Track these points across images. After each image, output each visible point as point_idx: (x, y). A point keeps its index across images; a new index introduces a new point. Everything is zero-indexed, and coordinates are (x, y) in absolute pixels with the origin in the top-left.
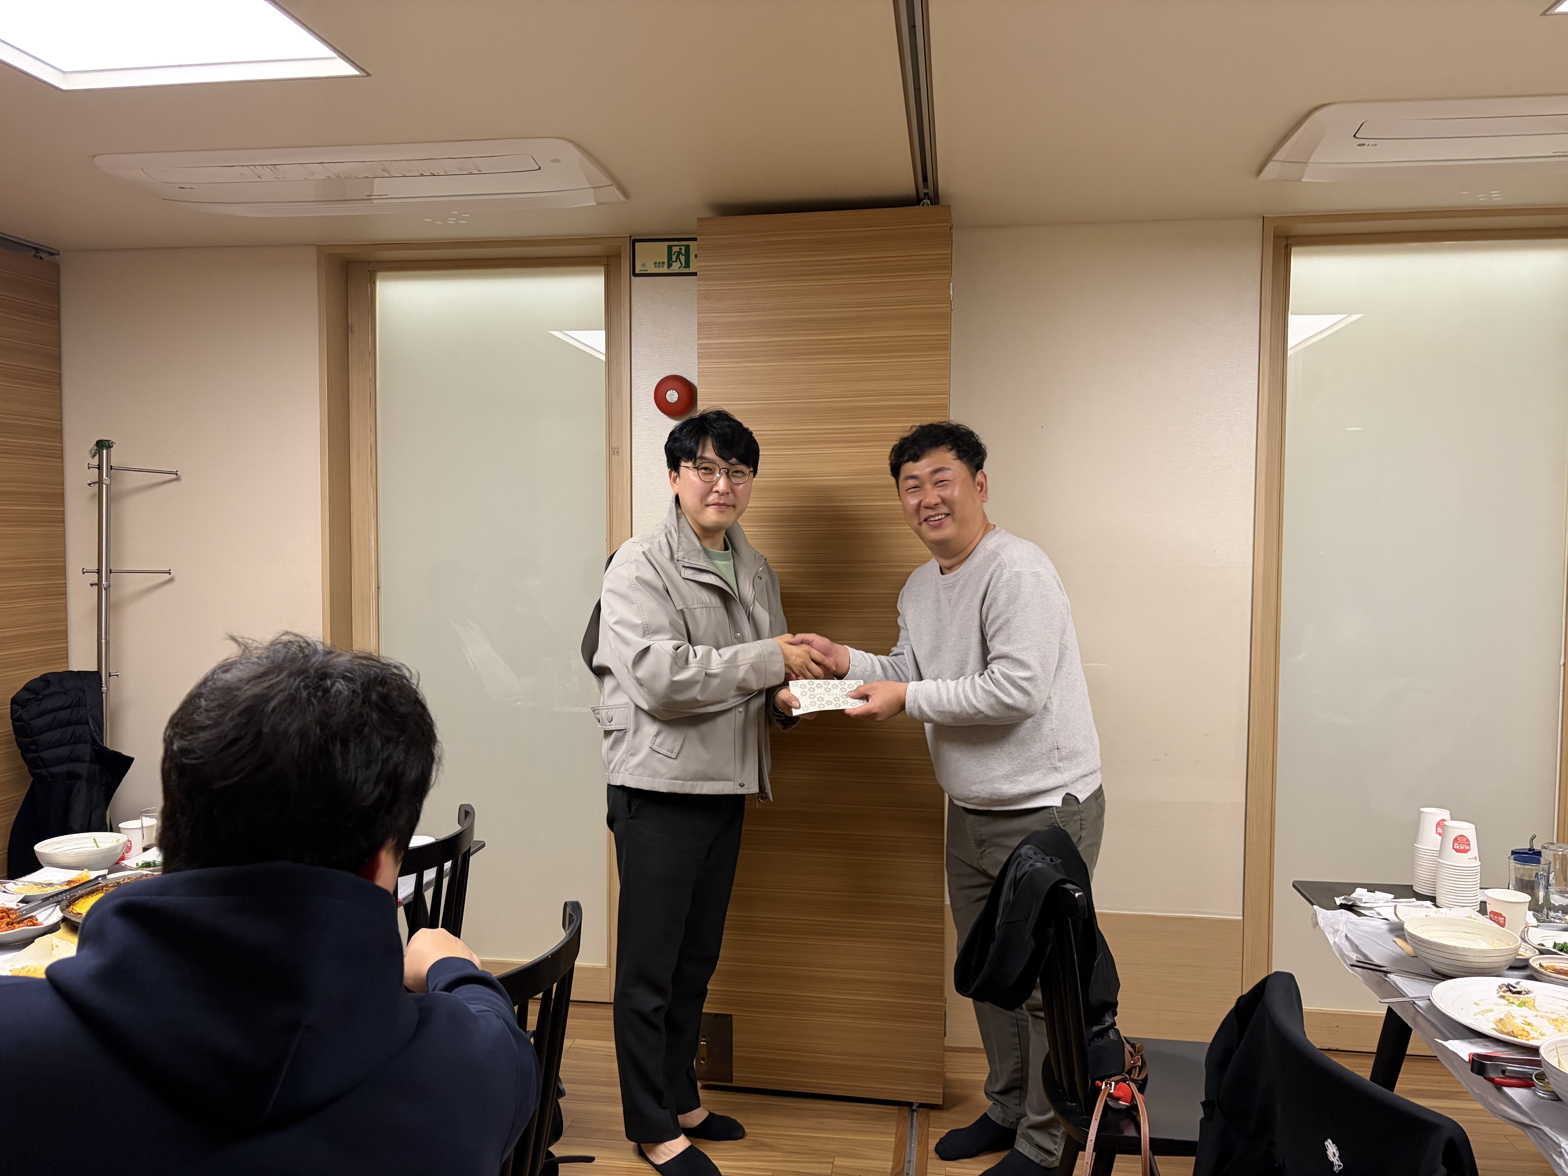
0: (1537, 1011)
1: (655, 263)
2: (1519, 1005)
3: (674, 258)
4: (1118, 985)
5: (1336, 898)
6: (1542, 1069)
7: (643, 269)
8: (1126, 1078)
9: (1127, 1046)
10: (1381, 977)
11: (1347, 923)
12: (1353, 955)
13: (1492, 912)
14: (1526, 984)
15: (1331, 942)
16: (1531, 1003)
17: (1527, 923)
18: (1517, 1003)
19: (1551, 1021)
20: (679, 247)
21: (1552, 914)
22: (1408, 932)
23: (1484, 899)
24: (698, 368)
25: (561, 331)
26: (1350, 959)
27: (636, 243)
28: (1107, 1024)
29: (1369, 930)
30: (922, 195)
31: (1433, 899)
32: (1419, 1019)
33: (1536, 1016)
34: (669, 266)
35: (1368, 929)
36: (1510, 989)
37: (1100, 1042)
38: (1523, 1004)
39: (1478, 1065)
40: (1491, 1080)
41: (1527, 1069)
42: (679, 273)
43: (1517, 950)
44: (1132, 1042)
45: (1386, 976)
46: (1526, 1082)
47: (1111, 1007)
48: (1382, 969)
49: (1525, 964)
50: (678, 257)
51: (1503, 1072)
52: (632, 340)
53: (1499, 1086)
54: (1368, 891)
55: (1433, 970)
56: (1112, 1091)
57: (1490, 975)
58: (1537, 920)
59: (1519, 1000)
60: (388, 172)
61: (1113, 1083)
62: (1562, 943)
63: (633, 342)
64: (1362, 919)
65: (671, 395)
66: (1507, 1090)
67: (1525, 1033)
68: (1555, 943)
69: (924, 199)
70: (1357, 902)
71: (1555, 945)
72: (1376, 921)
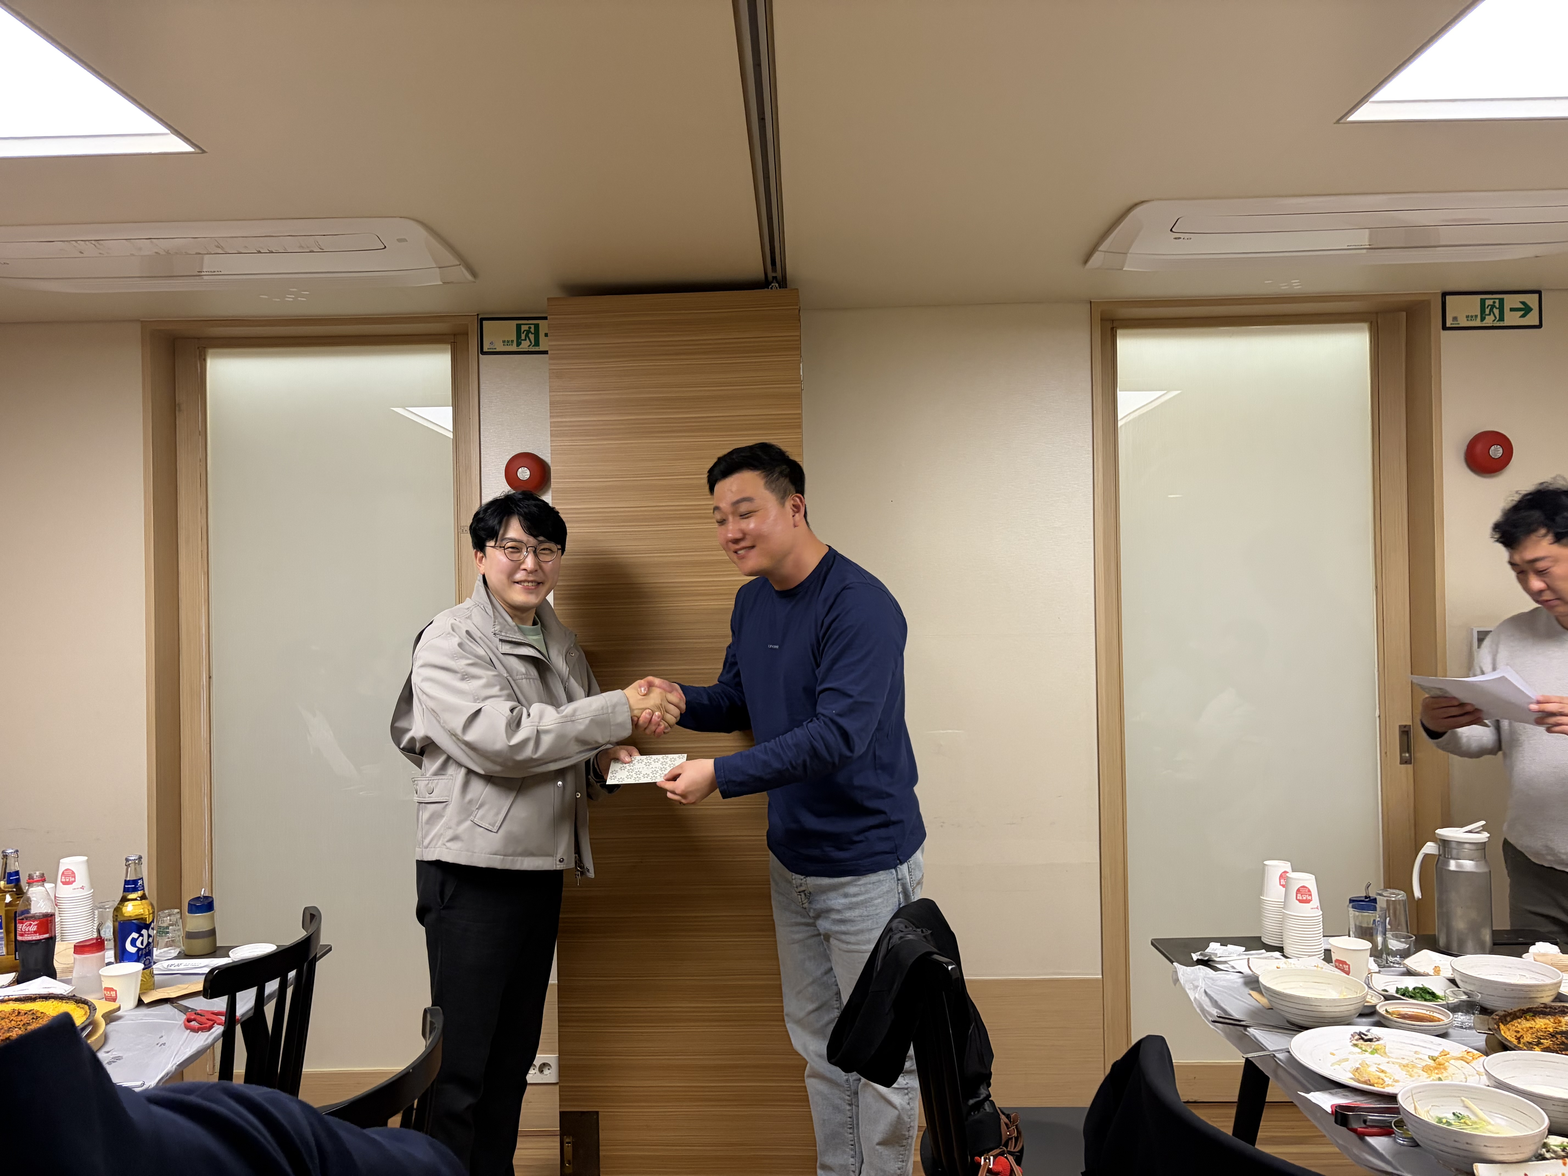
0: (1389, 1057)
1: (504, 342)
2: (1372, 1053)
3: (523, 337)
4: (991, 1055)
5: (1192, 954)
6: (1400, 1117)
7: (492, 347)
8: (1004, 1151)
9: (1003, 1117)
10: (1241, 1031)
11: (1206, 979)
12: (1213, 1010)
13: (1337, 961)
14: (1376, 1031)
15: (1192, 999)
16: (1382, 1050)
17: (1369, 970)
18: (1369, 1050)
19: (1402, 1067)
20: (528, 326)
22: (1263, 985)
23: (1328, 947)
24: (551, 446)
25: (404, 407)
26: (1211, 1015)
27: (484, 322)
28: (982, 1097)
29: (1226, 985)
30: (770, 278)
31: (1281, 950)
32: (1280, 1072)
33: (1388, 1062)
34: (518, 344)
35: (1225, 983)
36: (1361, 1036)
37: (976, 1116)
38: (1375, 1051)
39: (1341, 1116)
40: (1354, 1131)
41: (1386, 1117)
42: (528, 351)
43: (1365, 997)
44: (1007, 1112)
45: (1246, 1030)
46: (1386, 1131)
47: (986, 1078)
48: (1242, 1023)
49: (1373, 1010)
50: (527, 336)
51: (1365, 1122)
52: (481, 417)
53: (1361, 1136)
54: (1221, 945)
55: (1289, 1022)
56: (991, 1167)
57: (1343, 1023)
58: (1378, 965)
59: (1371, 1048)
60: (222, 248)
61: (992, 1158)
62: (1404, 988)
63: (481, 420)
64: (1218, 974)
65: (523, 472)
66: (1369, 1139)
67: (1381, 1081)
68: (1397, 988)
69: (772, 282)
70: (1213, 956)
71: (1398, 990)
72: (1232, 975)
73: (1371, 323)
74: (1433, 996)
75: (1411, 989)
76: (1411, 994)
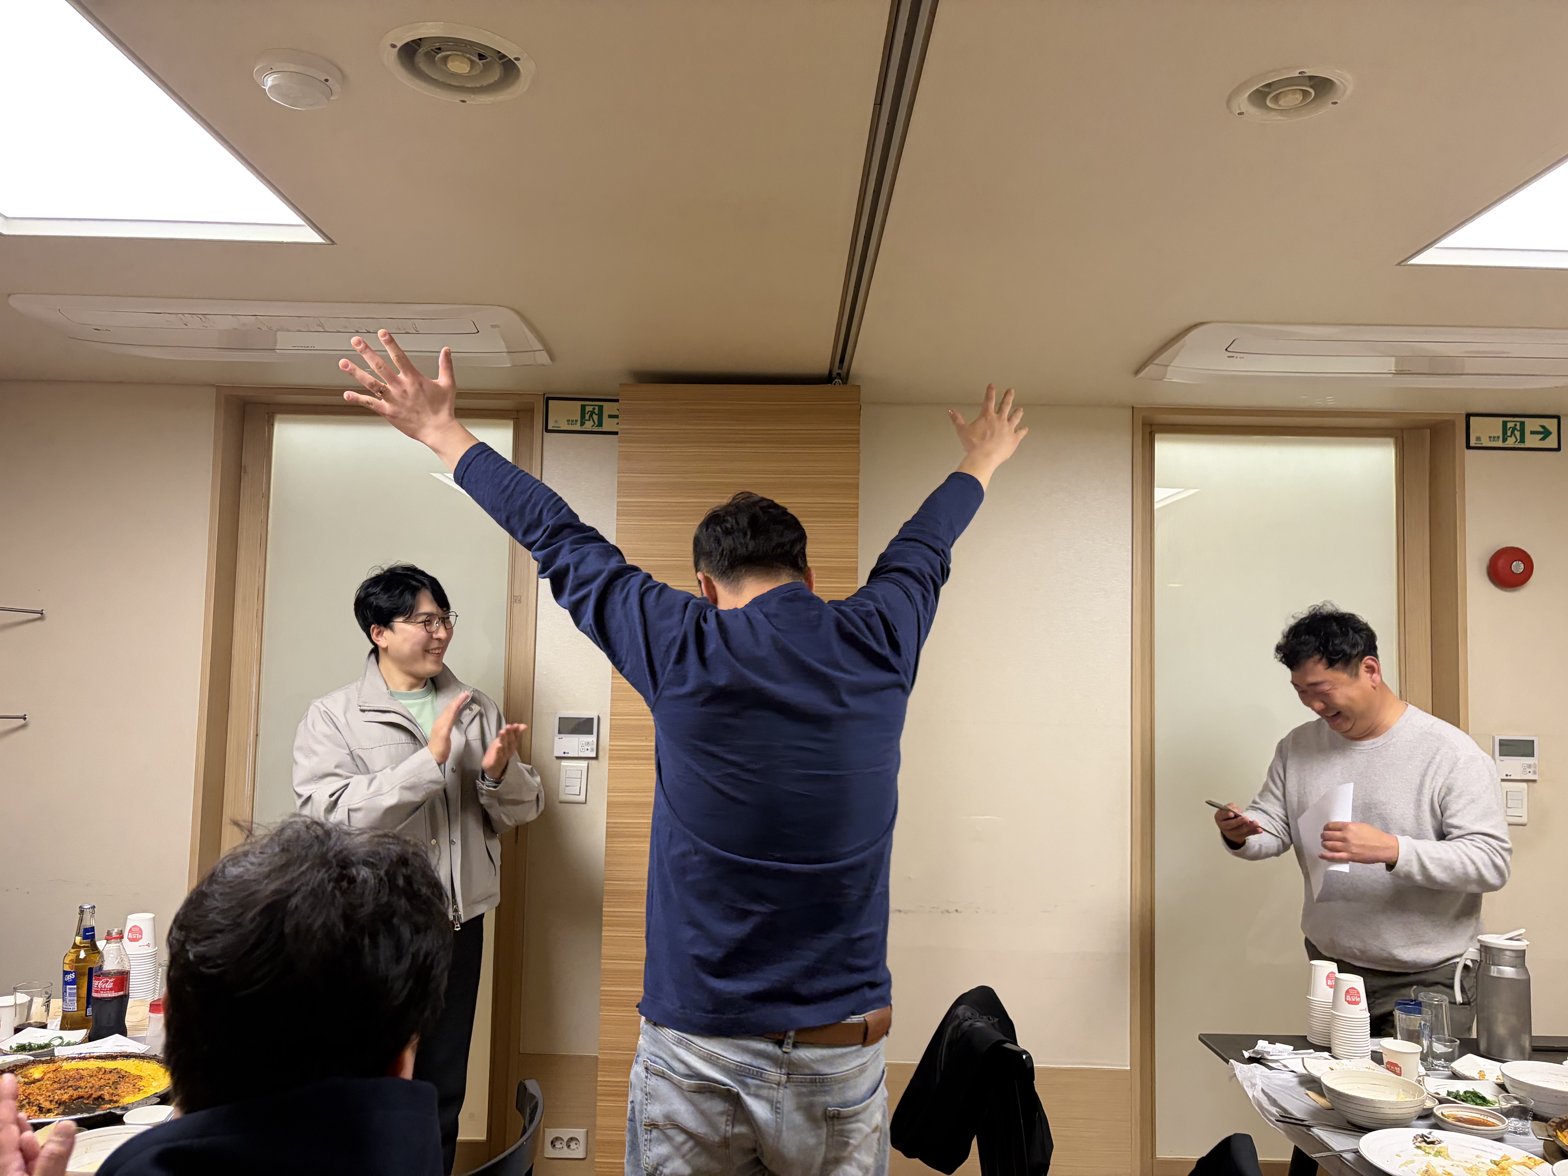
0: (1452, 1160)
1: (568, 421)
2: (1435, 1155)
3: (587, 417)
4: (1051, 1146)
7: (556, 425)
10: (1303, 1131)
11: (1261, 1077)
12: (1274, 1110)
13: (1388, 1063)
14: (1436, 1134)
15: (1251, 1097)
16: (1445, 1153)
17: (1419, 1072)
18: (1433, 1153)
19: (1467, 1170)
20: (593, 407)
21: (1435, 1062)
22: (1326, 1086)
23: (1375, 1048)
24: (617, 524)
26: (1271, 1113)
27: (550, 401)
30: (834, 374)
31: (1328, 1049)
32: (1345, 1170)
33: (1453, 1165)
35: (1281, 1083)
36: (1424, 1139)
38: (1438, 1153)
42: (592, 431)
43: (1421, 1100)
45: (1308, 1129)
48: (1303, 1122)
49: (1430, 1112)
50: (591, 416)
54: (1269, 1043)
55: (1349, 1122)
57: (1401, 1126)
58: (1425, 1068)
59: (1433, 1150)
62: (1455, 1091)
64: (1273, 1073)
68: (1448, 1091)
69: (836, 379)
70: (1263, 1054)
71: (1449, 1094)
72: (1287, 1074)
73: (1396, 438)
74: (1484, 1101)
75: (1461, 1093)
76: (1462, 1098)
